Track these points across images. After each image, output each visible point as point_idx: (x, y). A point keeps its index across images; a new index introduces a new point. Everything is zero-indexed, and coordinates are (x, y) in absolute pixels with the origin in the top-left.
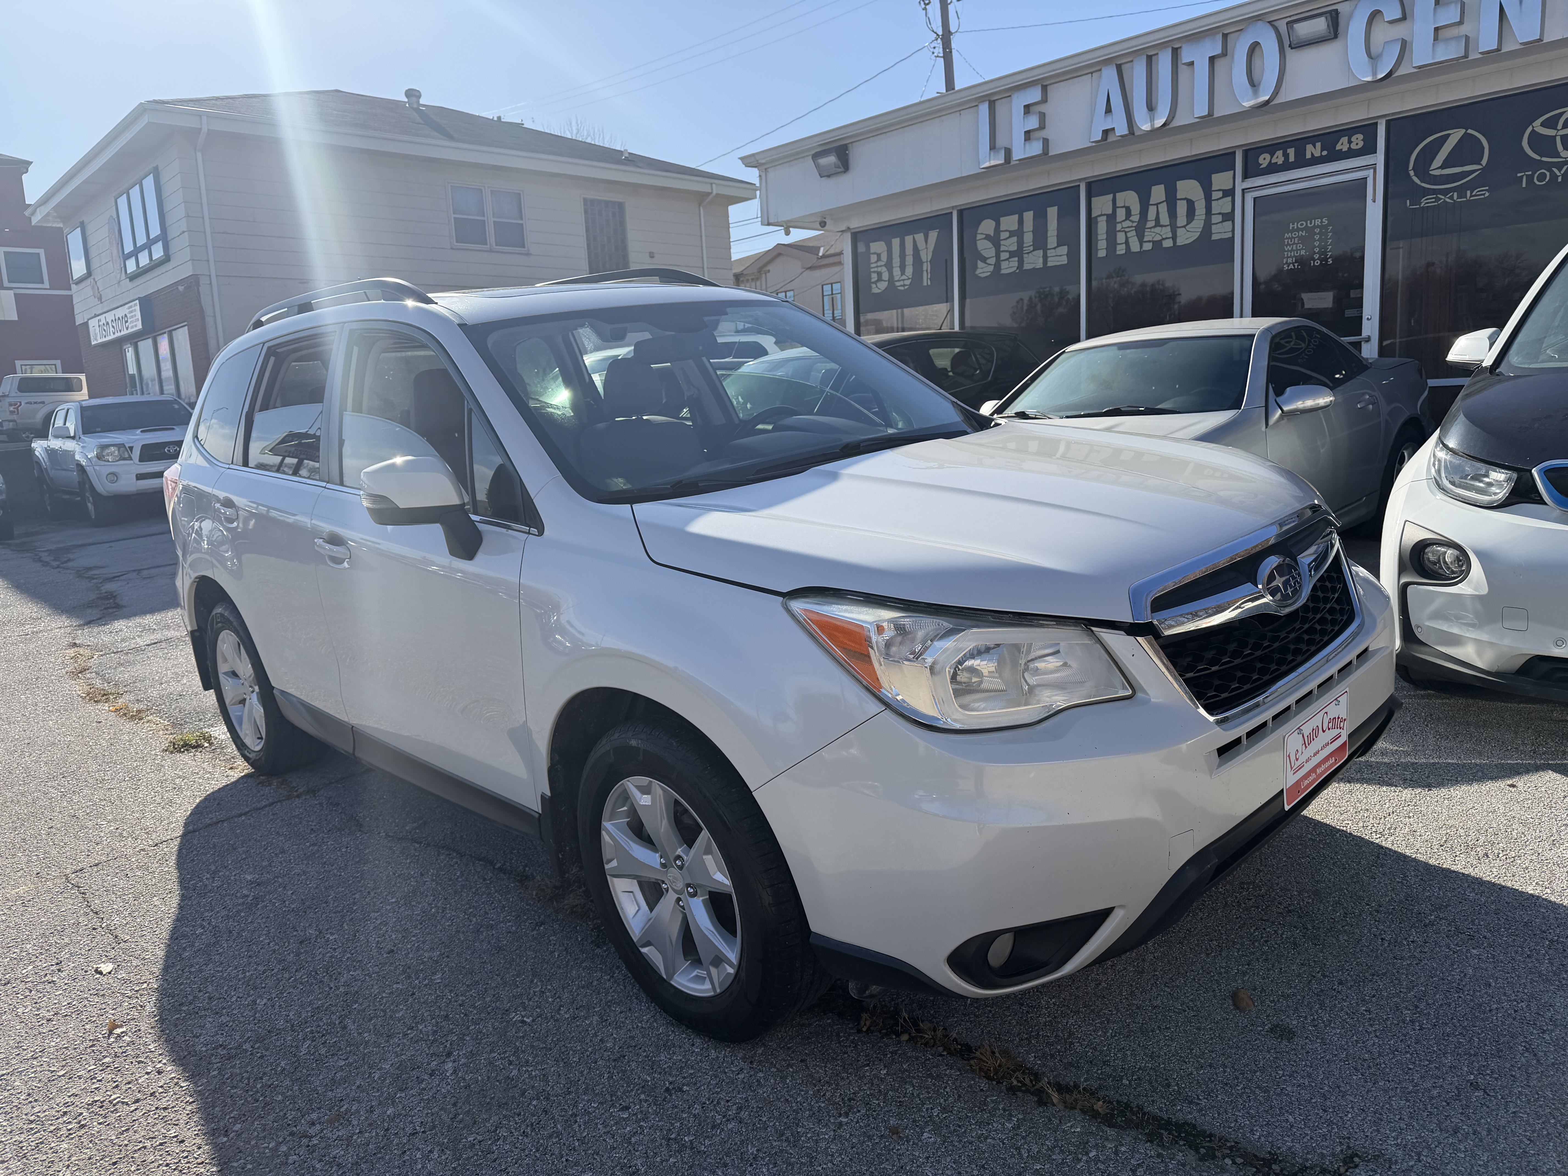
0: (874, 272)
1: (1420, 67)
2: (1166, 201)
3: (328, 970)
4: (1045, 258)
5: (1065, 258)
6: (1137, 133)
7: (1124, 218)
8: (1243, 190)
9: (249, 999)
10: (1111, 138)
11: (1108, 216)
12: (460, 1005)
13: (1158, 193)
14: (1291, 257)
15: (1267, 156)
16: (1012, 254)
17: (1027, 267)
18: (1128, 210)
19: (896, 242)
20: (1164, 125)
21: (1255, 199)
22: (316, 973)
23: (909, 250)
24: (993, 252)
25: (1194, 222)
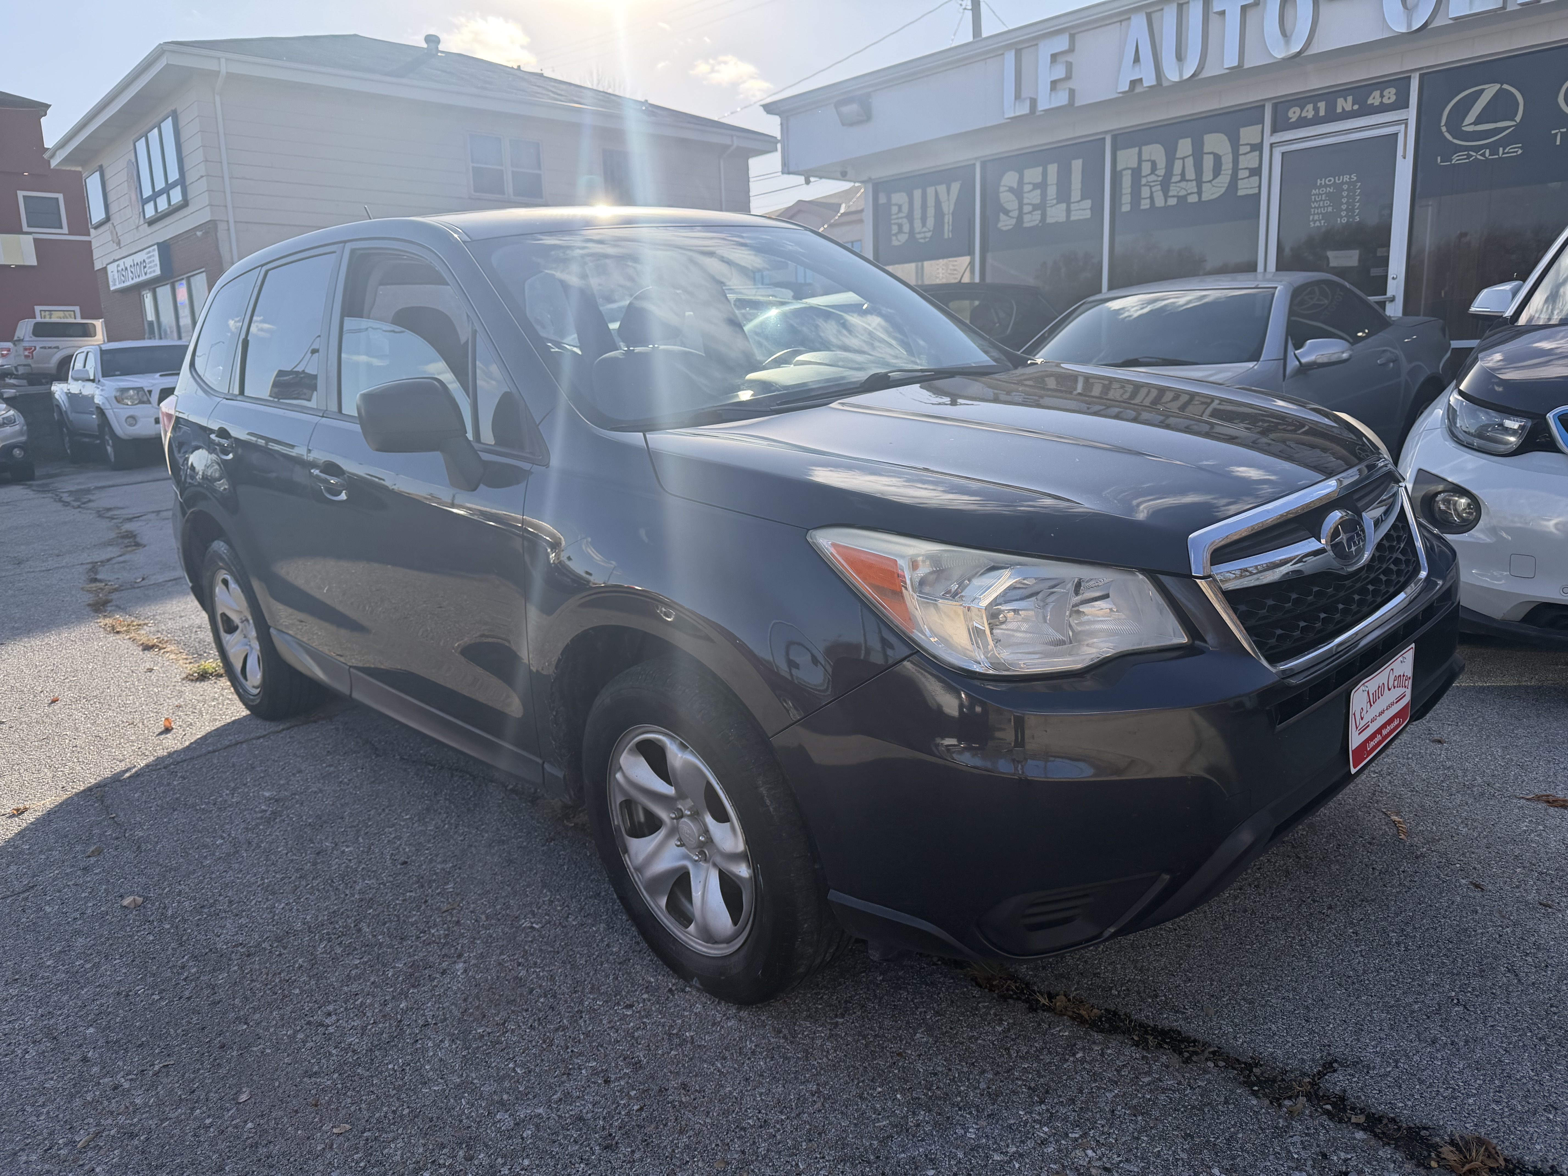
0: (895, 224)
1: (1455, 19)
2: (1193, 155)
3: (343, 879)
4: (1068, 211)
5: (1089, 212)
6: (1165, 84)
7: (1149, 172)
8: (1271, 145)
9: (268, 903)
10: (1139, 89)
11: (1133, 170)
12: (472, 912)
13: (1185, 146)
14: (1318, 214)
15: (1297, 110)
16: (1035, 207)
17: (1049, 220)
18: (1154, 165)
19: (917, 194)
20: (1193, 76)
21: (1283, 153)
22: (332, 881)
23: (931, 202)
24: (1015, 205)
25: (1220, 177)
